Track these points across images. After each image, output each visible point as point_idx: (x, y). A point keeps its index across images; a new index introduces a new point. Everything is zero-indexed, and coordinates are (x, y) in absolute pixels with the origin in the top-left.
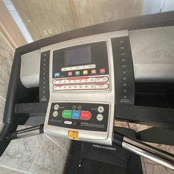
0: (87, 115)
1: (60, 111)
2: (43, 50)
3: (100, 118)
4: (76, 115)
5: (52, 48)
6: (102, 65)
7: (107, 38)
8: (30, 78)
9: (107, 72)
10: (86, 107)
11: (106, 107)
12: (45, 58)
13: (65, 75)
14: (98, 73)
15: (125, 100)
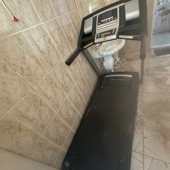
0: (110, 33)
1: (100, 35)
2: (94, 16)
3: (113, 32)
4: (106, 34)
5: (98, 15)
6: (115, 16)
7: (118, 7)
8: (88, 29)
9: (117, 18)
10: (108, 31)
11: (116, 29)
12: (95, 20)
13: (102, 23)
14: (114, 19)
15: (122, 26)
